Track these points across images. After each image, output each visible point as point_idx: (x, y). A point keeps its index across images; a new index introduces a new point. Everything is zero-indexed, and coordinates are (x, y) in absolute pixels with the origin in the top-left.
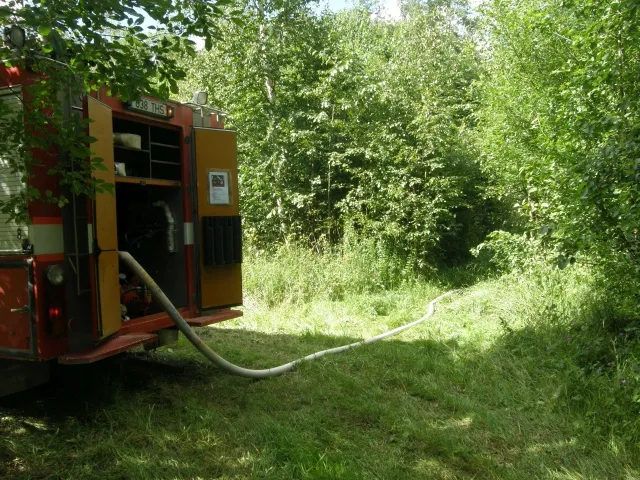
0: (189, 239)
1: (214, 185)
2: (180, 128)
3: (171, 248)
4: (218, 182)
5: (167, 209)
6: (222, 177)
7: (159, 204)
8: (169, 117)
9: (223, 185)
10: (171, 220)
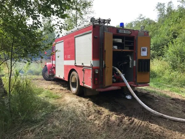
0: (134, 65)
1: (142, 51)
2: (134, 36)
3: (130, 67)
4: (144, 50)
5: (130, 57)
6: (145, 49)
7: (128, 55)
8: (130, 34)
9: (145, 51)
10: (131, 60)
